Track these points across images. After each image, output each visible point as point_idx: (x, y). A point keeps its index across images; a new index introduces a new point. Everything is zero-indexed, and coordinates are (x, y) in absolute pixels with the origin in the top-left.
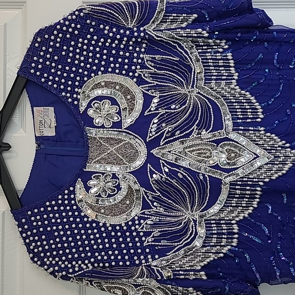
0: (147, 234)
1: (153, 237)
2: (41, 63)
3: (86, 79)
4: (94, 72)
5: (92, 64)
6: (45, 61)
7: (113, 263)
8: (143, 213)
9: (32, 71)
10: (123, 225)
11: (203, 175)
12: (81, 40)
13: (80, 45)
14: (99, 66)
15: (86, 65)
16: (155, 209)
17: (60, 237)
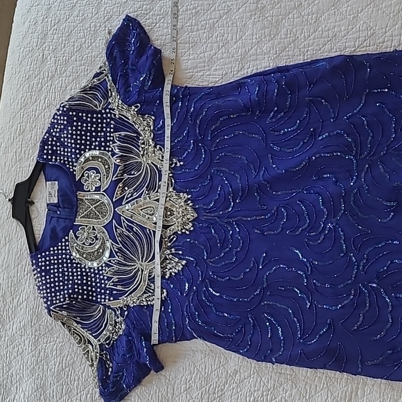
0: (109, 279)
1: (113, 282)
2: (50, 149)
3: (78, 156)
4: (83, 150)
5: (81, 144)
6: (52, 147)
7: (85, 297)
8: (109, 261)
9: (45, 157)
10: (96, 268)
11: (149, 230)
12: (69, 128)
13: (70, 132)
14: (85, 145)
15: (76, 145)
16: (117, 258)
17: (54, 273)
